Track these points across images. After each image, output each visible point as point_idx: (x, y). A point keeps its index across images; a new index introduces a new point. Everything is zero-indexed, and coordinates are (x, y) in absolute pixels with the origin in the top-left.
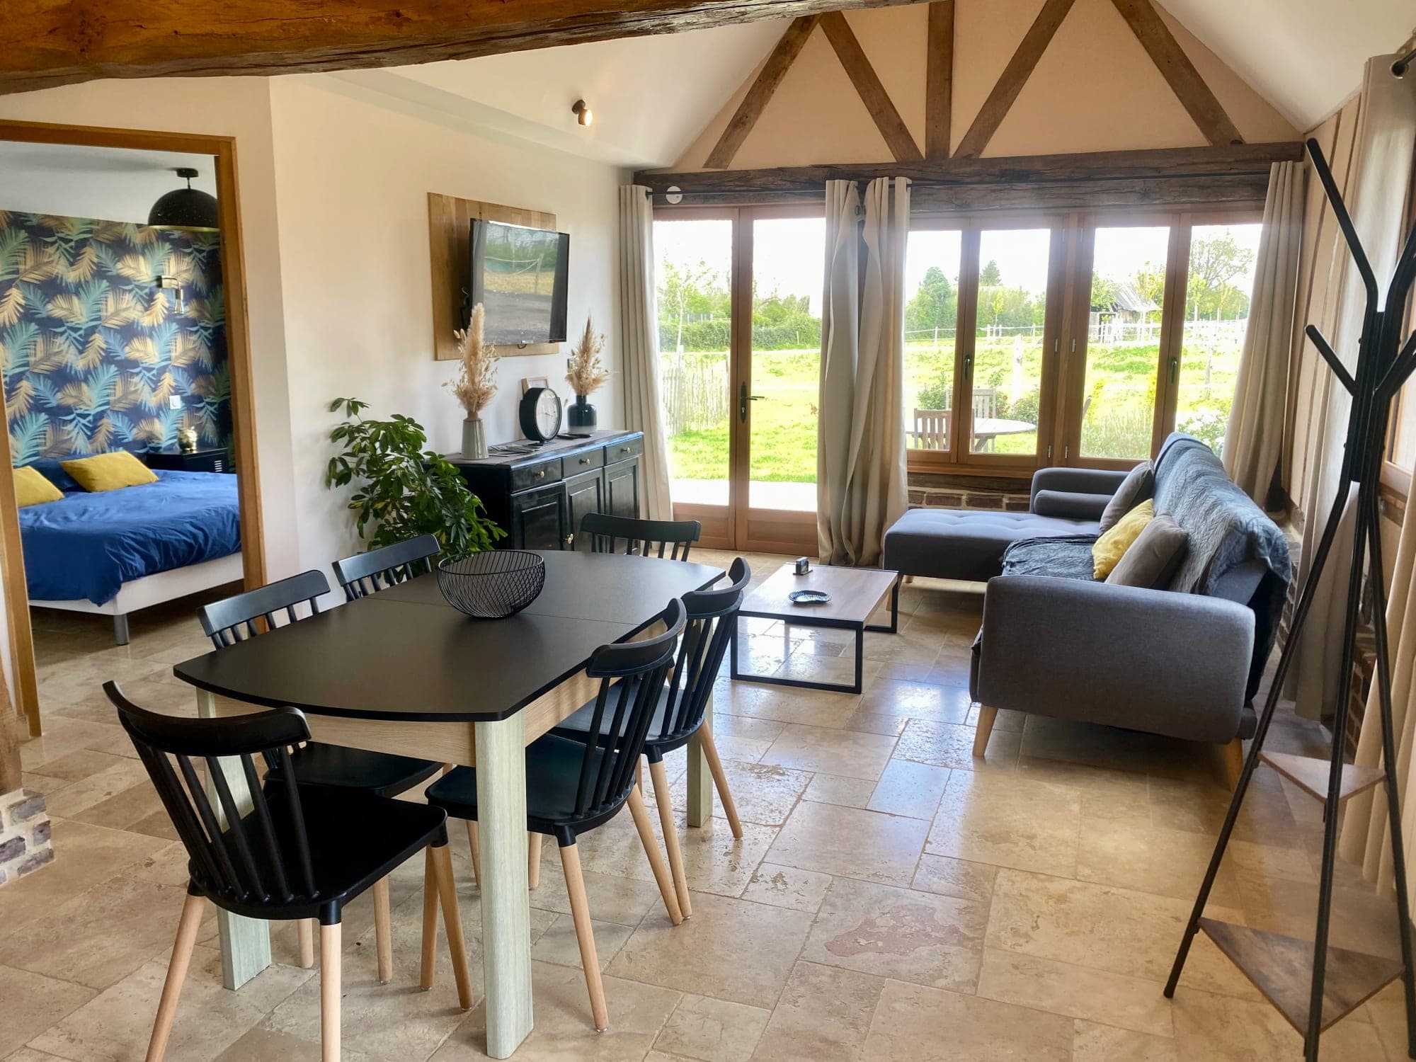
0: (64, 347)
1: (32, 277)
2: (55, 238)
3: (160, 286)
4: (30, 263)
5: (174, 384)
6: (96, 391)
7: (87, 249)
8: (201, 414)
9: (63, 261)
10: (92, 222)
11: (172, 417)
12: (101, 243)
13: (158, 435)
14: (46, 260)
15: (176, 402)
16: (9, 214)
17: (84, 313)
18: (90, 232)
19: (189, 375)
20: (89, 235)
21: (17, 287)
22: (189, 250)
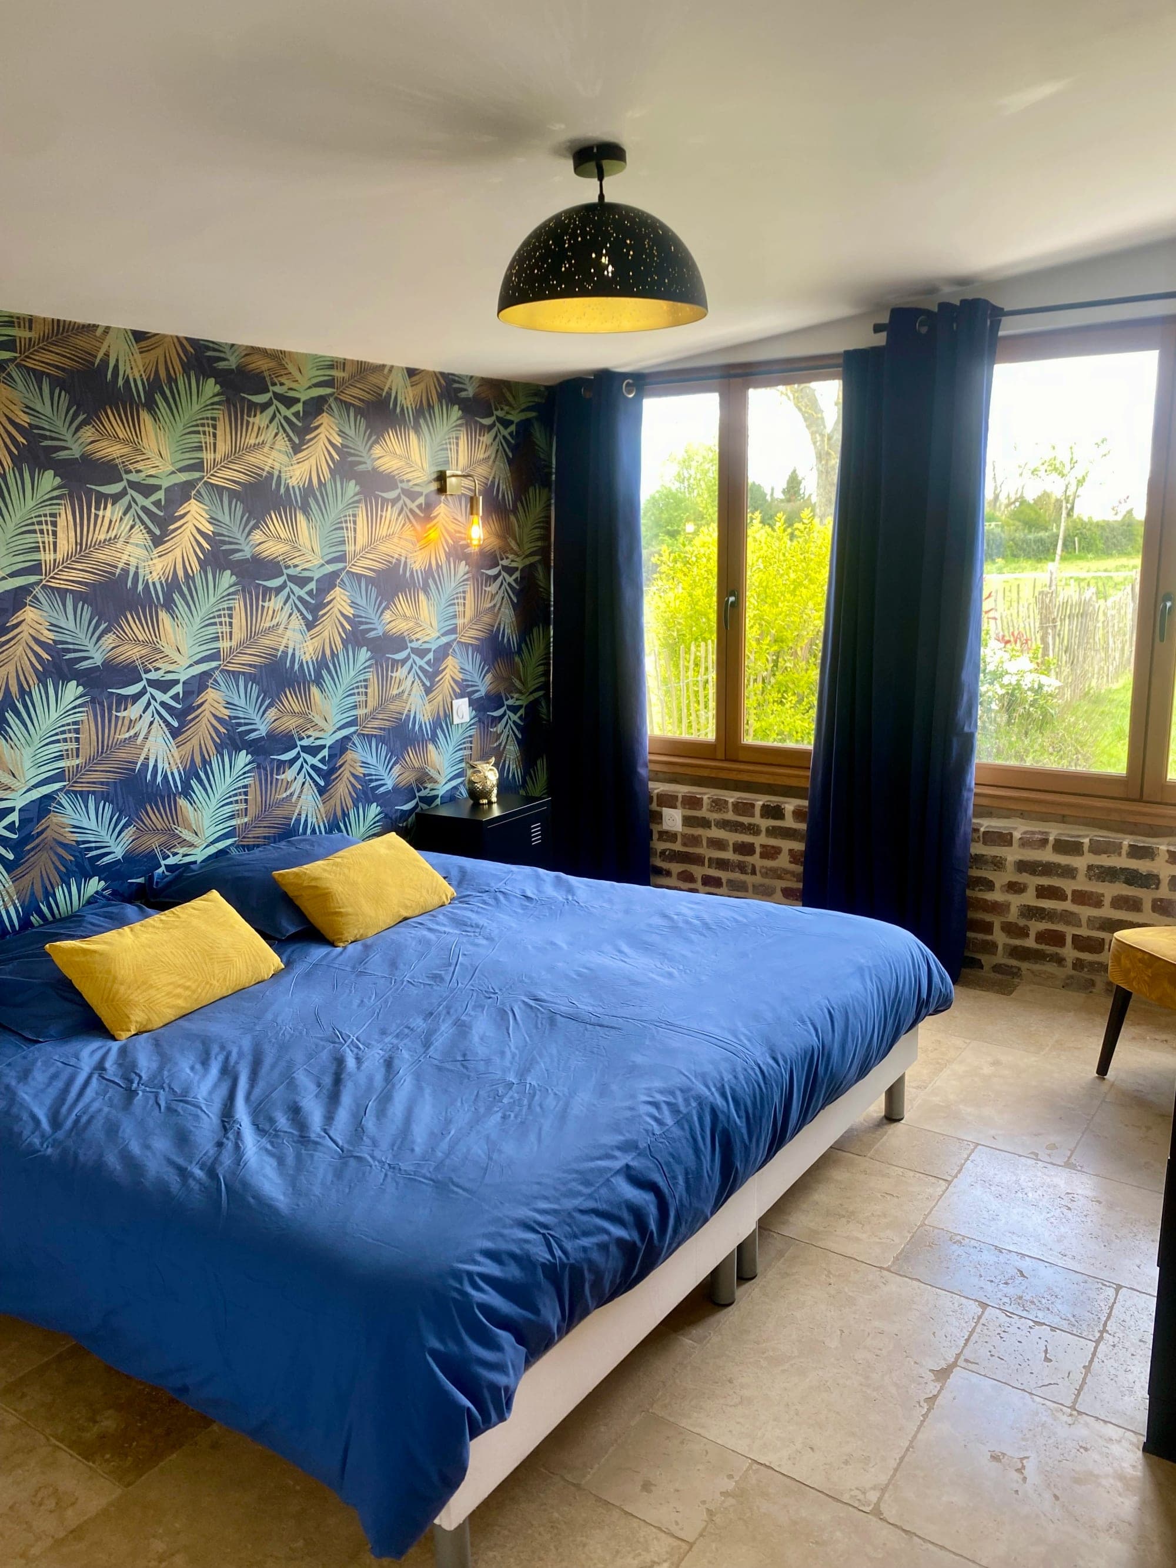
0: (281, 618)
1: (228, 476)
2: (270, 395)
3: (442, 490)
4: (223, 447)
5: (459, 677)
6: (336, 701)
7: (324, 419)
8: (500, 727)
9: (282, 443)
10: (334, 364)
11: (457, 735)
12: (348, 405)
13: (433, 773)
14: (252, 441)
15: (463, 711)
16: (185, 343)
17: (317, 549)
18: (329, 383)
19: (484, 660)
20: (329, 391)
21: (199, 497)
22: (487, 421)
